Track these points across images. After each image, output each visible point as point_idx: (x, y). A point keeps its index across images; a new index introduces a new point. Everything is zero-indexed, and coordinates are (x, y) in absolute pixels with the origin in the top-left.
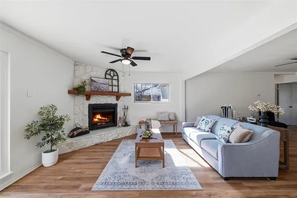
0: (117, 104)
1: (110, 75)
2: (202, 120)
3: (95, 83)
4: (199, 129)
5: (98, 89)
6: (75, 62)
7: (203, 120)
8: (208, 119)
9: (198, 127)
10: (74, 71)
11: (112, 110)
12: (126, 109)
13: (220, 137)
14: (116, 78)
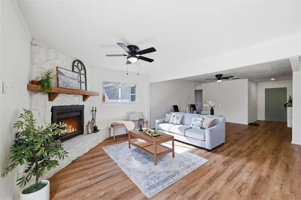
0: (83, 106)
1: (78, 67)
2: (172, 116)
3: (63, 77)
4: (172, 123)
5: (67, 85)
6: (33, 39)
7: (174, 116)
8: (177, 115)
9: (170, 122)
10: (31, 54)
11: (79, 114)
12: (94, 111)
13: (196, 126)
14: (83, 72)
